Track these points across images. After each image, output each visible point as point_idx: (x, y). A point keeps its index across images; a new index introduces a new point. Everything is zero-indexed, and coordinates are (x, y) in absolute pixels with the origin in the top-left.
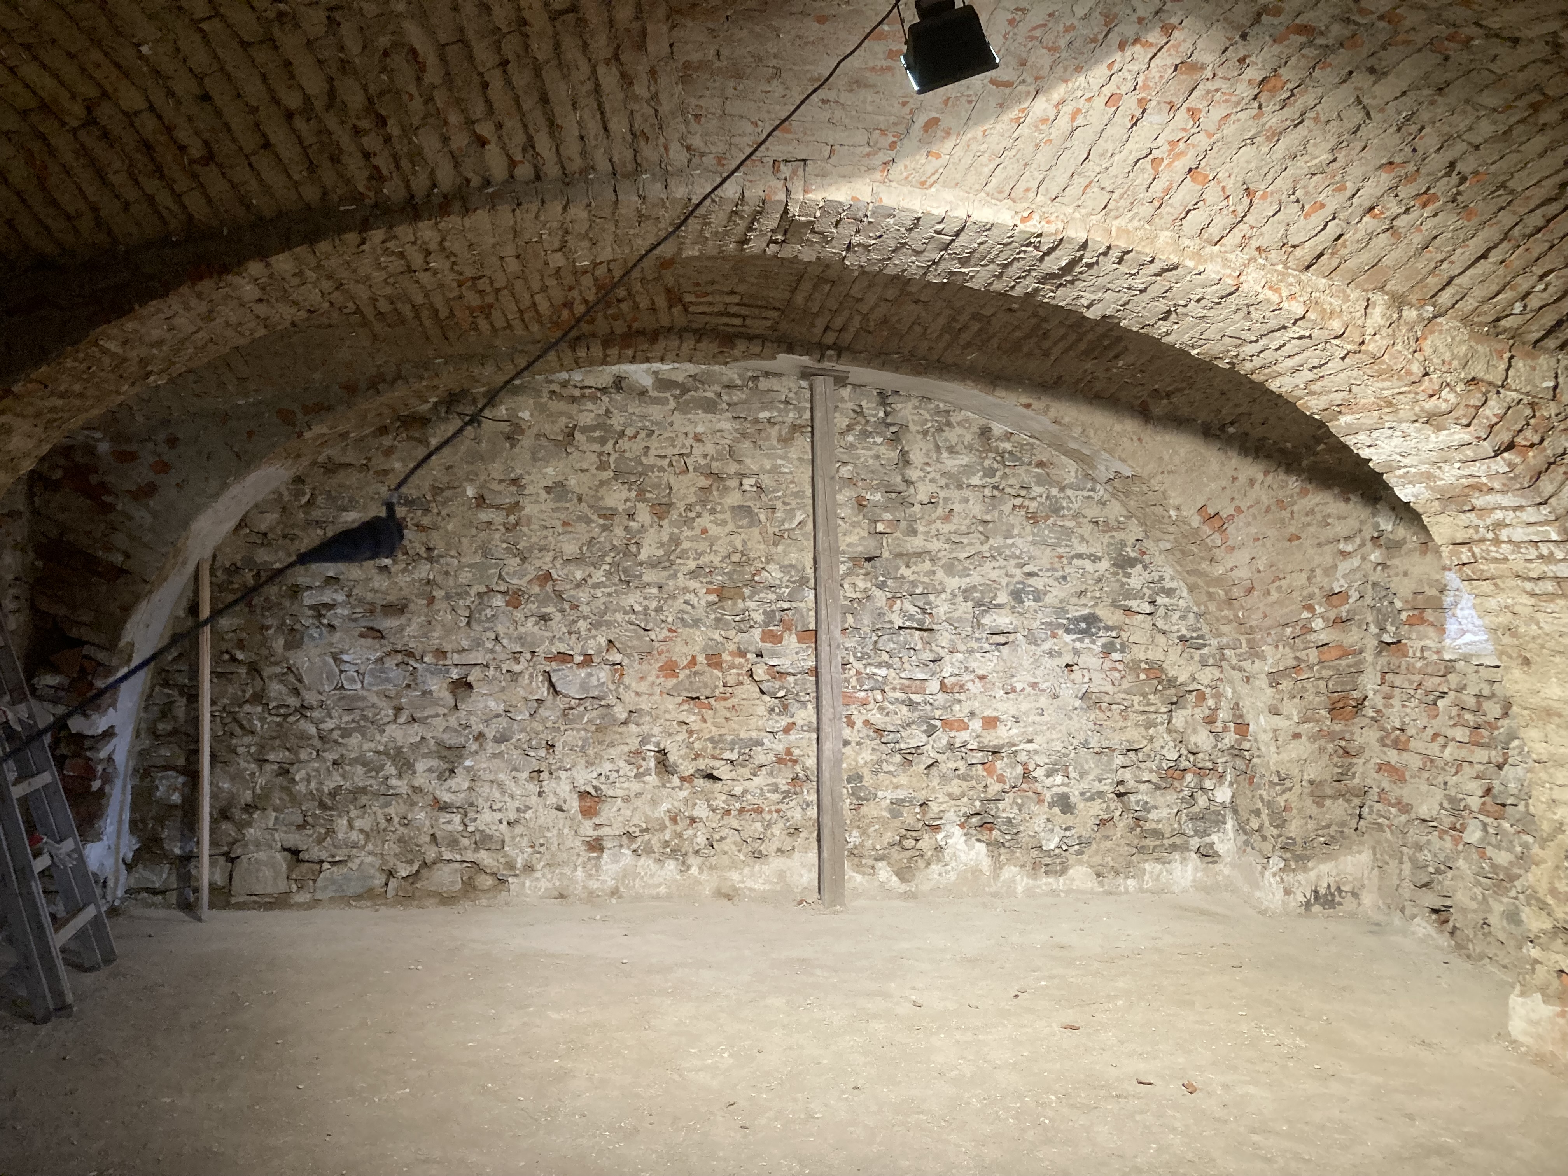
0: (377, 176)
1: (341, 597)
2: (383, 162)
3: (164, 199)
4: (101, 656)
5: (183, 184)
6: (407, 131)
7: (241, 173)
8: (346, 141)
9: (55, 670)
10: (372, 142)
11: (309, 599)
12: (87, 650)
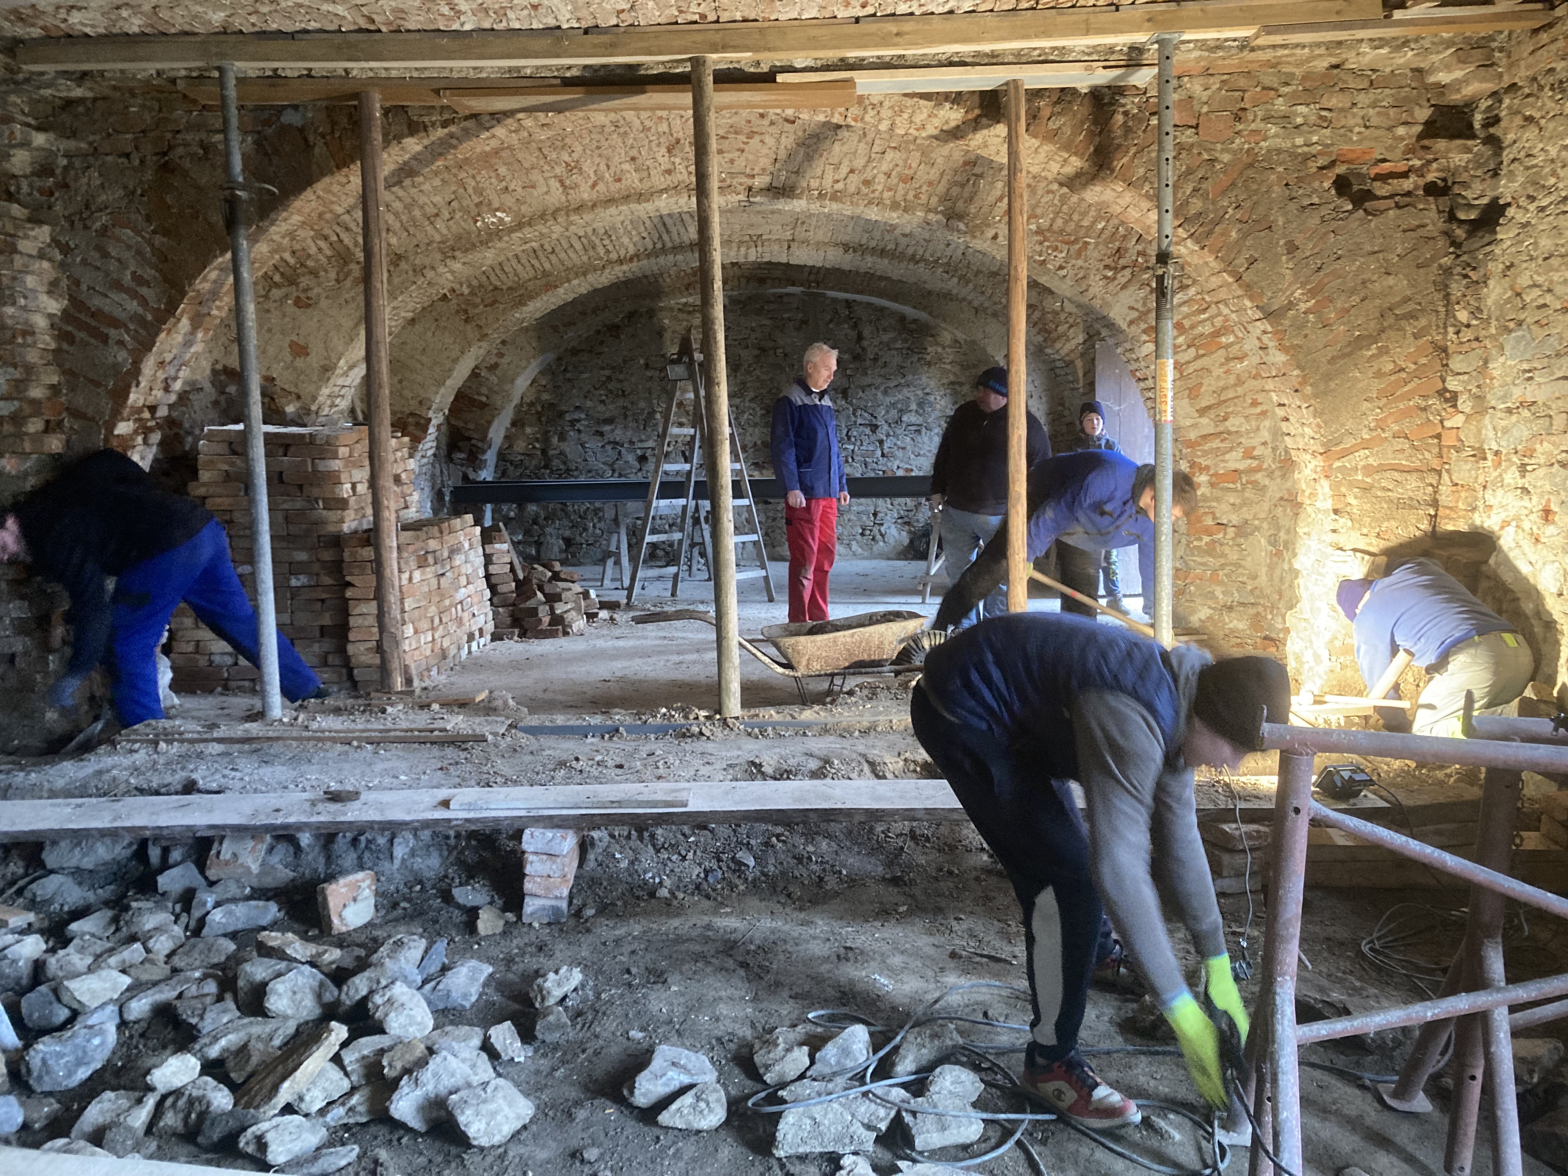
0: (608, 252)
1: (583, 416)
2: (610, 248)
3: (537, 265)
4: (480, 444)
5: (543, 260)
6: (618, 238)
7: (563, 255)
8: (597, 242)
9: (461, 451)
10: (606, 242)
11: (568, 417)
12: (473, 442)
